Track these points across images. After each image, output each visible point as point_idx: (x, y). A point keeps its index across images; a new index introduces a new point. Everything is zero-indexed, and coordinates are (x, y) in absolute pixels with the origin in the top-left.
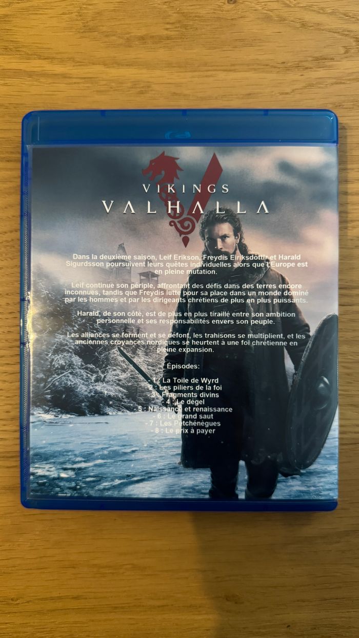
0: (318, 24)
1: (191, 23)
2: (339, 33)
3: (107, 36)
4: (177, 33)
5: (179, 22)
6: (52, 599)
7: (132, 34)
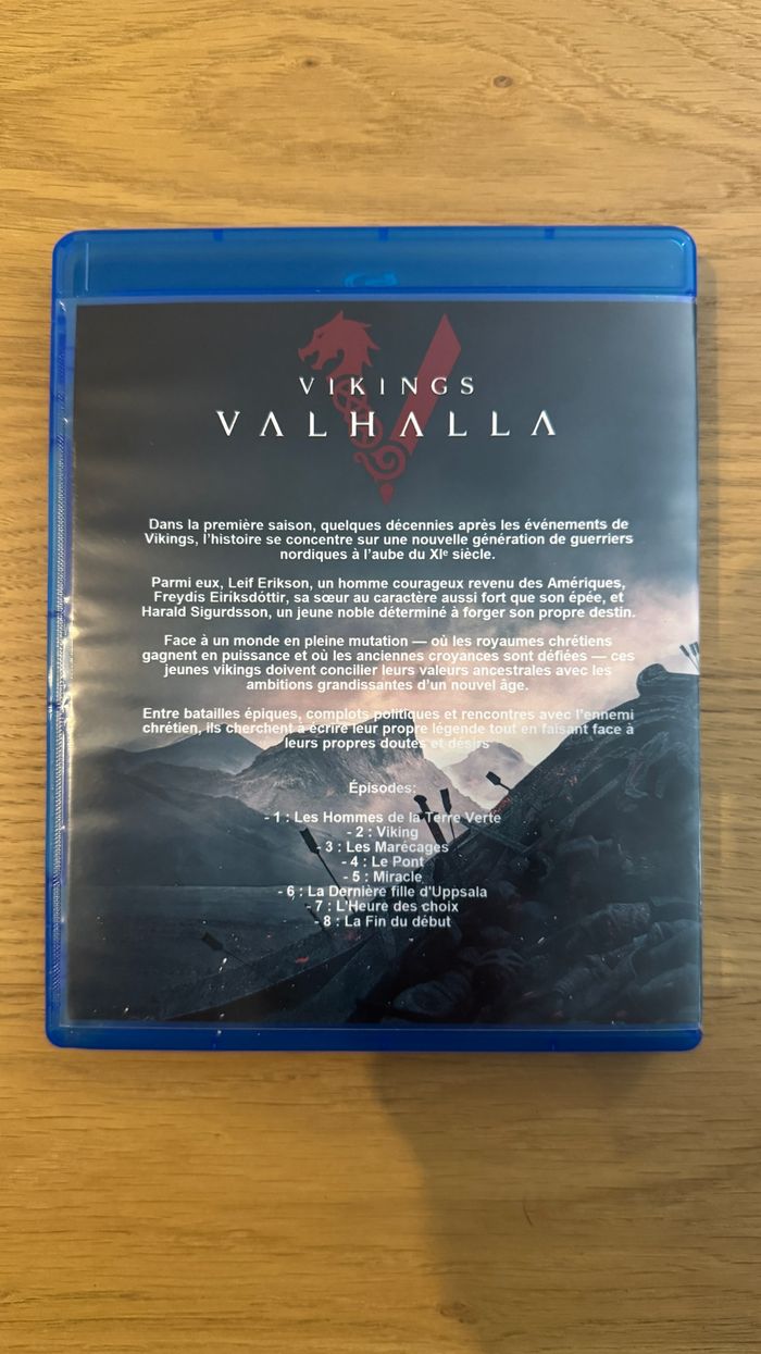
0: (677, 136)
1: (419, 121)
2: (717, 154)
3: (247, 141)
4: (390, 141)
5: (395, 118)
6: (79, 1296)
7: (299, 140)
